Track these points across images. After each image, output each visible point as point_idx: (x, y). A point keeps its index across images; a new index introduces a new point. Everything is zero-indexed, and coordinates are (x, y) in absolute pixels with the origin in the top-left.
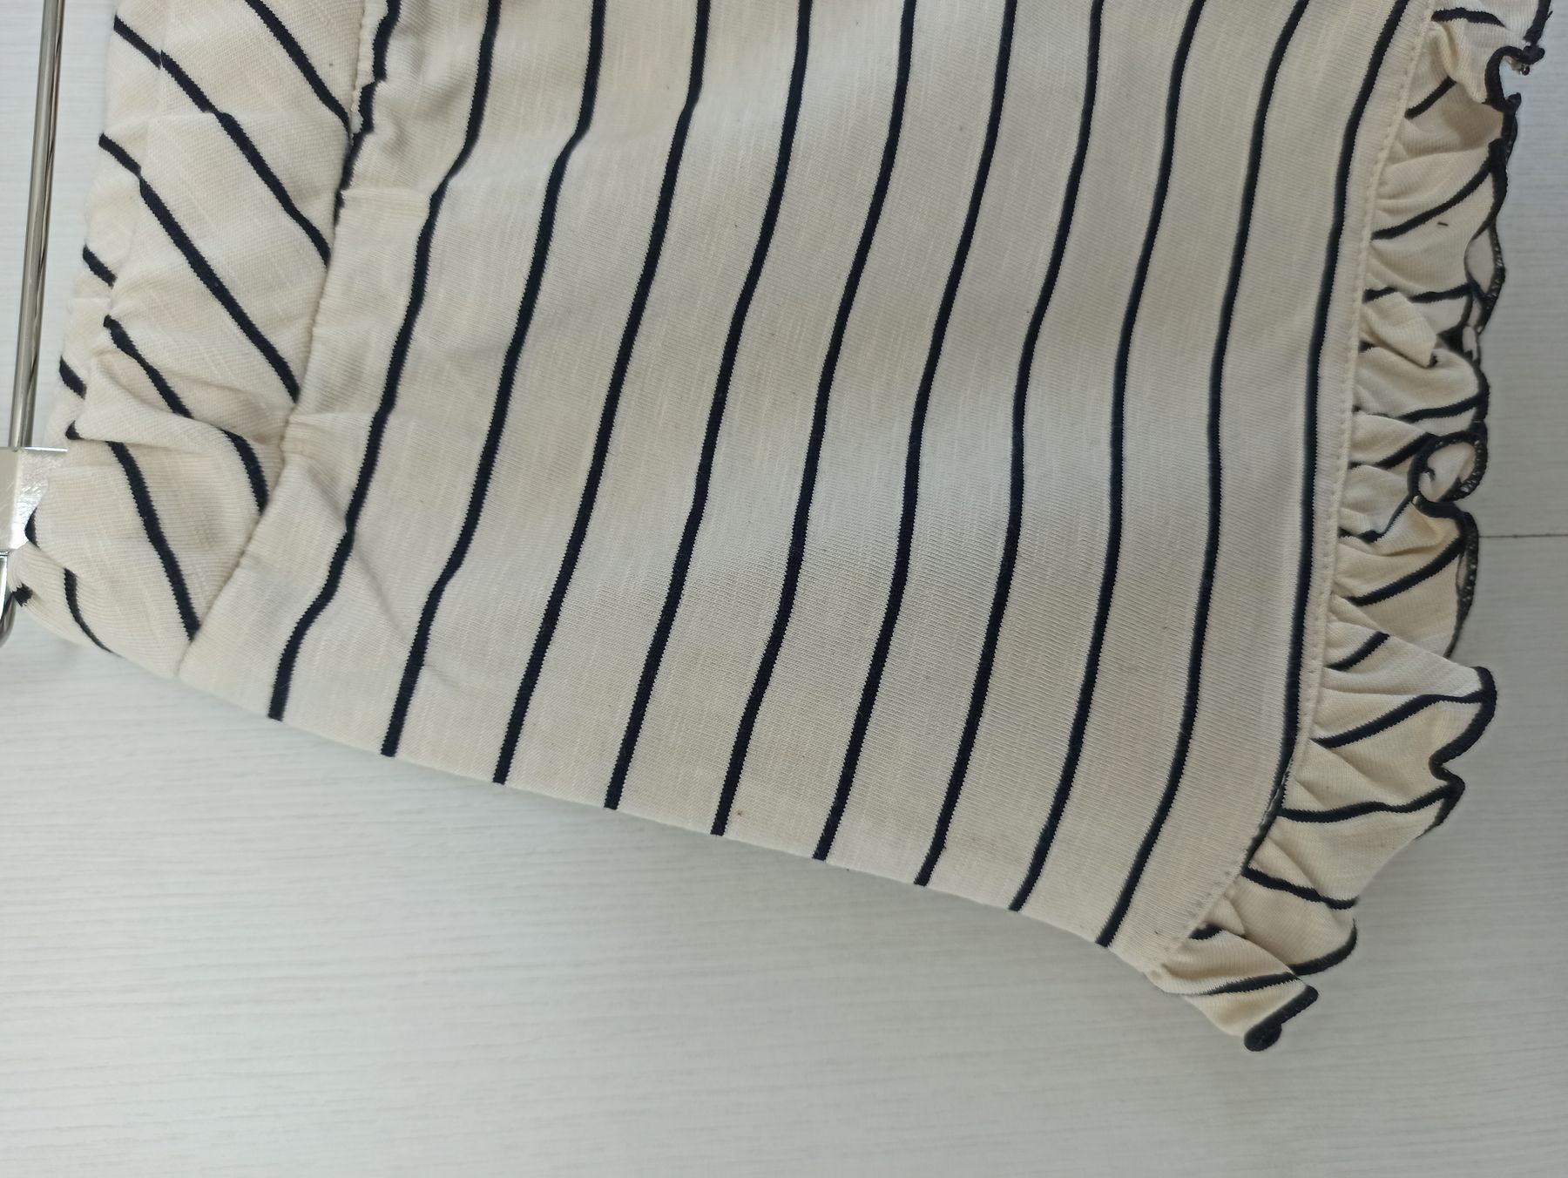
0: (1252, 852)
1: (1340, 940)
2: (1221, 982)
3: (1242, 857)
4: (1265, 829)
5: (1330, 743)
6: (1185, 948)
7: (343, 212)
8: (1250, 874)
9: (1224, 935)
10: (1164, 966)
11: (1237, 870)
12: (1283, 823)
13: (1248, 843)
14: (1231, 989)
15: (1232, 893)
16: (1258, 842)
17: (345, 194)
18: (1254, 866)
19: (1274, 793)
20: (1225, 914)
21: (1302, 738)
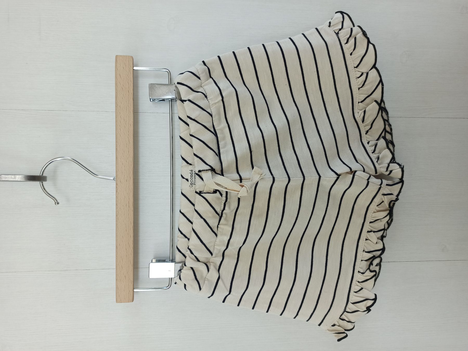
0: (341, 316)
1: (352, 327)
2: (335, 332)
3: (339, 316)
4: (343, 313)
5: (353, 303)
6: (330, 327)
7: (218, 228)
8: (340, 318)
9: (336, 326)
10: (327, 329)
11: (339, 318)
12: (345, 312)
13: (340, 315)
14: (336, 333)
15: (338, 321)
16: (342, 315)
17: (219, 226)
18: (341, 318)
19: (344, 309)
20: (337, 323)
21: (349, 302)
